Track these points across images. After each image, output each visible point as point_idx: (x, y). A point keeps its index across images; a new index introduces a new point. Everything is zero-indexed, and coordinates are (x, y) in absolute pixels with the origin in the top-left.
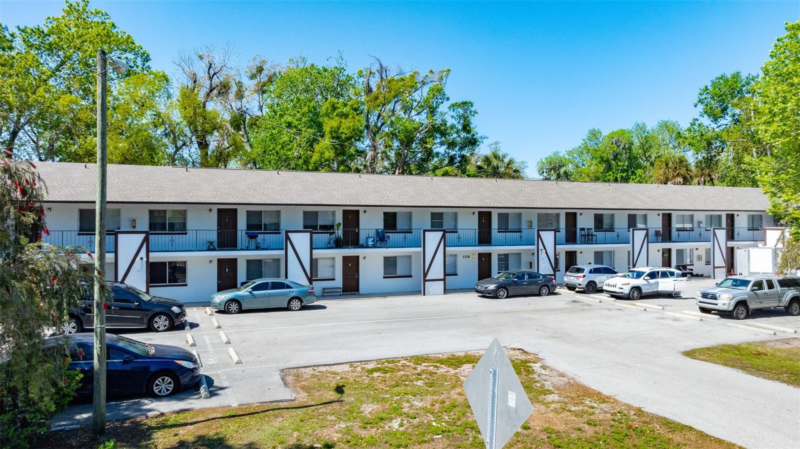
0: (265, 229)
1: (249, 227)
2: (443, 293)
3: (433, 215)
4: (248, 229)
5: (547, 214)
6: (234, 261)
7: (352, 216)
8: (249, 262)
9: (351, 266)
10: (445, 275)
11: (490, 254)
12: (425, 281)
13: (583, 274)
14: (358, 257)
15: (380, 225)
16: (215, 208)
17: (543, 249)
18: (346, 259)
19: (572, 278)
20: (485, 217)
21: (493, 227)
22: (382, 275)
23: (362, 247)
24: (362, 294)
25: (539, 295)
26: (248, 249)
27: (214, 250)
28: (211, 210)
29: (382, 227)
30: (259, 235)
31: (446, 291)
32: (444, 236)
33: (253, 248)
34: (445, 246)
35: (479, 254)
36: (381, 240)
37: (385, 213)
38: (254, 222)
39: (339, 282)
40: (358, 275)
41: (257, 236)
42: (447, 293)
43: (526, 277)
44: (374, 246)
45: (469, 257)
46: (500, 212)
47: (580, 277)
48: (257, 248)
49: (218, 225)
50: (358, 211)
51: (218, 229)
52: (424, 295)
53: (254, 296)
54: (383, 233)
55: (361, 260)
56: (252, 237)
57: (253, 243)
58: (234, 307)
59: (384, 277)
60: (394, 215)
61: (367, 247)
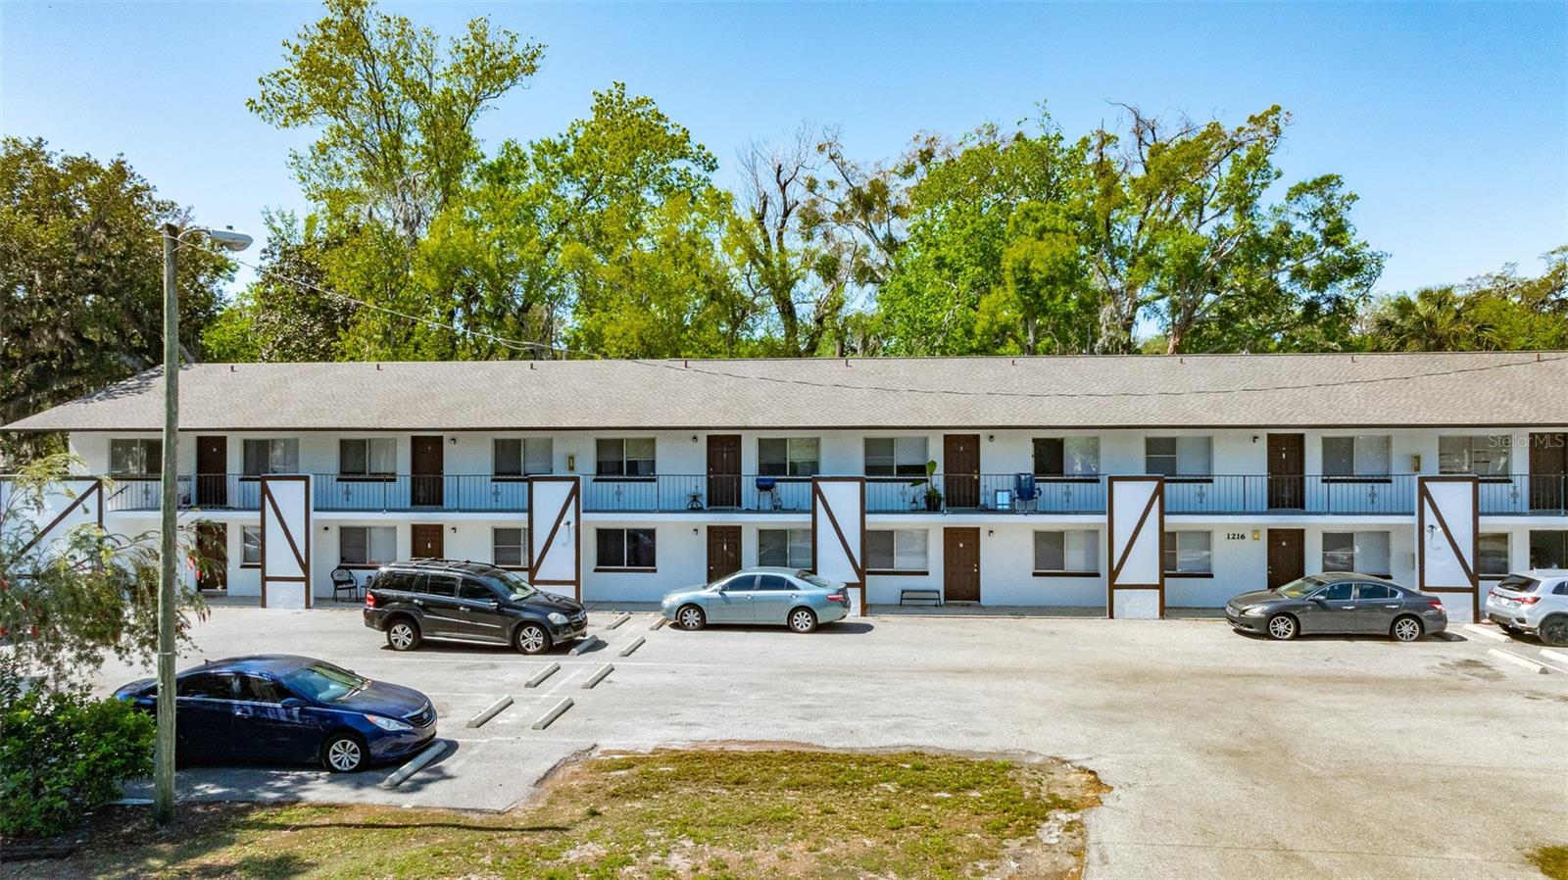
0: (794, 472)
1: (764, 468)
2: (1158, 615)
3: (1152, 445)
4: (761, 472)
5: (1471, 438)
6: (735, 532)
7: (963, 448)
8: (762, 533)
9: (963, 549)
10: (1163, 576)
11: (1301, 533)
12: (1113, 587)
13: (1534, 594)
14: (977, 530)
15: (1028, 466)
16: (703, 436)
17: (1436, 523)
18: (950, 534)
19: (1505, 601)
20: (1285, 449)
21: (1308, 471)
22: (1031, 569)
23: (986, 510)
24: (984, 607)
25: (1391, 637)
26: (759, 511)
27: (700, 510)
28: (695, 438)
29: (1030, 470)
30: (778, 484)
31: (1165, 611)
32: (1159, 492)
33: (768, 507)
34: (1162, 513)
35: (1271, 532)
36: (1025, 494)
37: (1034, 440)
38: (774, 459)
39: (936, 580)
40: (978, 568)
41: (772, 486)
42: (1169, 617)
43: (1355, 592)
44: (1012, 511)
45: (1243, 537)
46: (1325, 435)
47: (1523, 601)
48: (777, 509)
49: (709, 466)
50: (977, 437)
51: (709, 472)
52: (1112, 617)
53: (727, 600)
54: (1032, 481)
55: (983, 536)
56: (764, 487)
57: (766, 500)
58: (692, 617)
59: (1035, 574)
60: (1058, 444)
61: (995, 511)
